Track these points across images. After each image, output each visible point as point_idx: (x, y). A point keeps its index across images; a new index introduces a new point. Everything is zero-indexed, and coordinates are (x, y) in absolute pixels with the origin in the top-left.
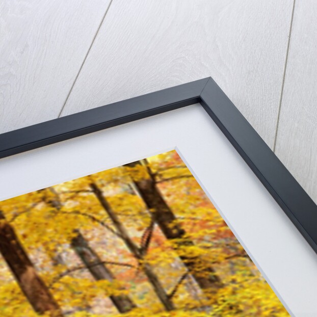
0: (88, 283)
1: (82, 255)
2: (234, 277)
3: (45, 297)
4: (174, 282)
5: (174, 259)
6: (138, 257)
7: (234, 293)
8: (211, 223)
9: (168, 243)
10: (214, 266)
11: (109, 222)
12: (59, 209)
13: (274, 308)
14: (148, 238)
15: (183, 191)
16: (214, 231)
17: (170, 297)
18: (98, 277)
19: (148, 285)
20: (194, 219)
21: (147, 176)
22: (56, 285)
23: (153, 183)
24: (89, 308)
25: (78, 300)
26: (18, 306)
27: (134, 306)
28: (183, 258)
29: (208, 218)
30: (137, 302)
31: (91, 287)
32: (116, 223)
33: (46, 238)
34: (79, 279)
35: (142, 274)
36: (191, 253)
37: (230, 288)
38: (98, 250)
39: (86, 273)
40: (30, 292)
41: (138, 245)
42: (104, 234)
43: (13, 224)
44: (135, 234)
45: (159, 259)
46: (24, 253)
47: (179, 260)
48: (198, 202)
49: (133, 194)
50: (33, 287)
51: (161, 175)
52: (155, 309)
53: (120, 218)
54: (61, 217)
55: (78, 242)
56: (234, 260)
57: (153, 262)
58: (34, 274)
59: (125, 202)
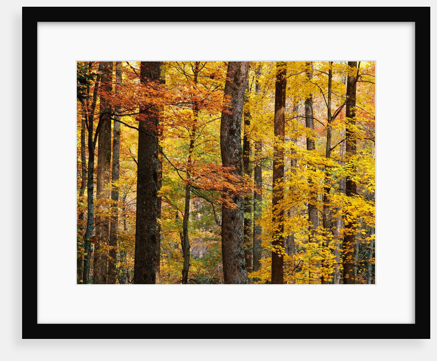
0: (301, 127)
1: (307, 109)
2: (362, 151)
3: (282, 127)
4: (337, 142)
5: (343, 129)
6: (329, 121)
7: (358, 160)
8: (369, 115)
9: (345, 119)
10: (357, 140)
11: (327, 95)
12: (310, 79)
13: (370, 176)
14: (338, 112)
15: (366, 91)
16: (368, 120)
17: (331, 150)
18: (307, 125)
19: (325, 138)
20: (363, 110)
21: (355, 76)
22: (289, 122)
23: (356, 80)
24: (296, 140)
25: (294, 134)
26: (270, 127)
27: (314, 148)
28: (347, 130)
29: (369, 112)
30: (316, 147)
31: (302, 129)
32: (329, 97)
33: (297, 94)
34: (299, 123)
35: (326, 131)
36: (352, 129)
37: (358, 156)
38: (315, 110)
39: (304, 121)
40: (277, 121)
41: (332, 114)
42: (321, 102)
43: (287, 79)
44: (334, 108)
45: (337, 126)
46: (284, 98)
47: (345, 130)
48: (370, 100)
49: (345, 84)
50: (280, 119)
51: (361, 77)
52: (322, 154)
53: (332, 95)
54: (309, 84)
55: (309, 102)
56: (368, 141)
57: (333, 127)
58: (284, 112)
59: (339, 87)
